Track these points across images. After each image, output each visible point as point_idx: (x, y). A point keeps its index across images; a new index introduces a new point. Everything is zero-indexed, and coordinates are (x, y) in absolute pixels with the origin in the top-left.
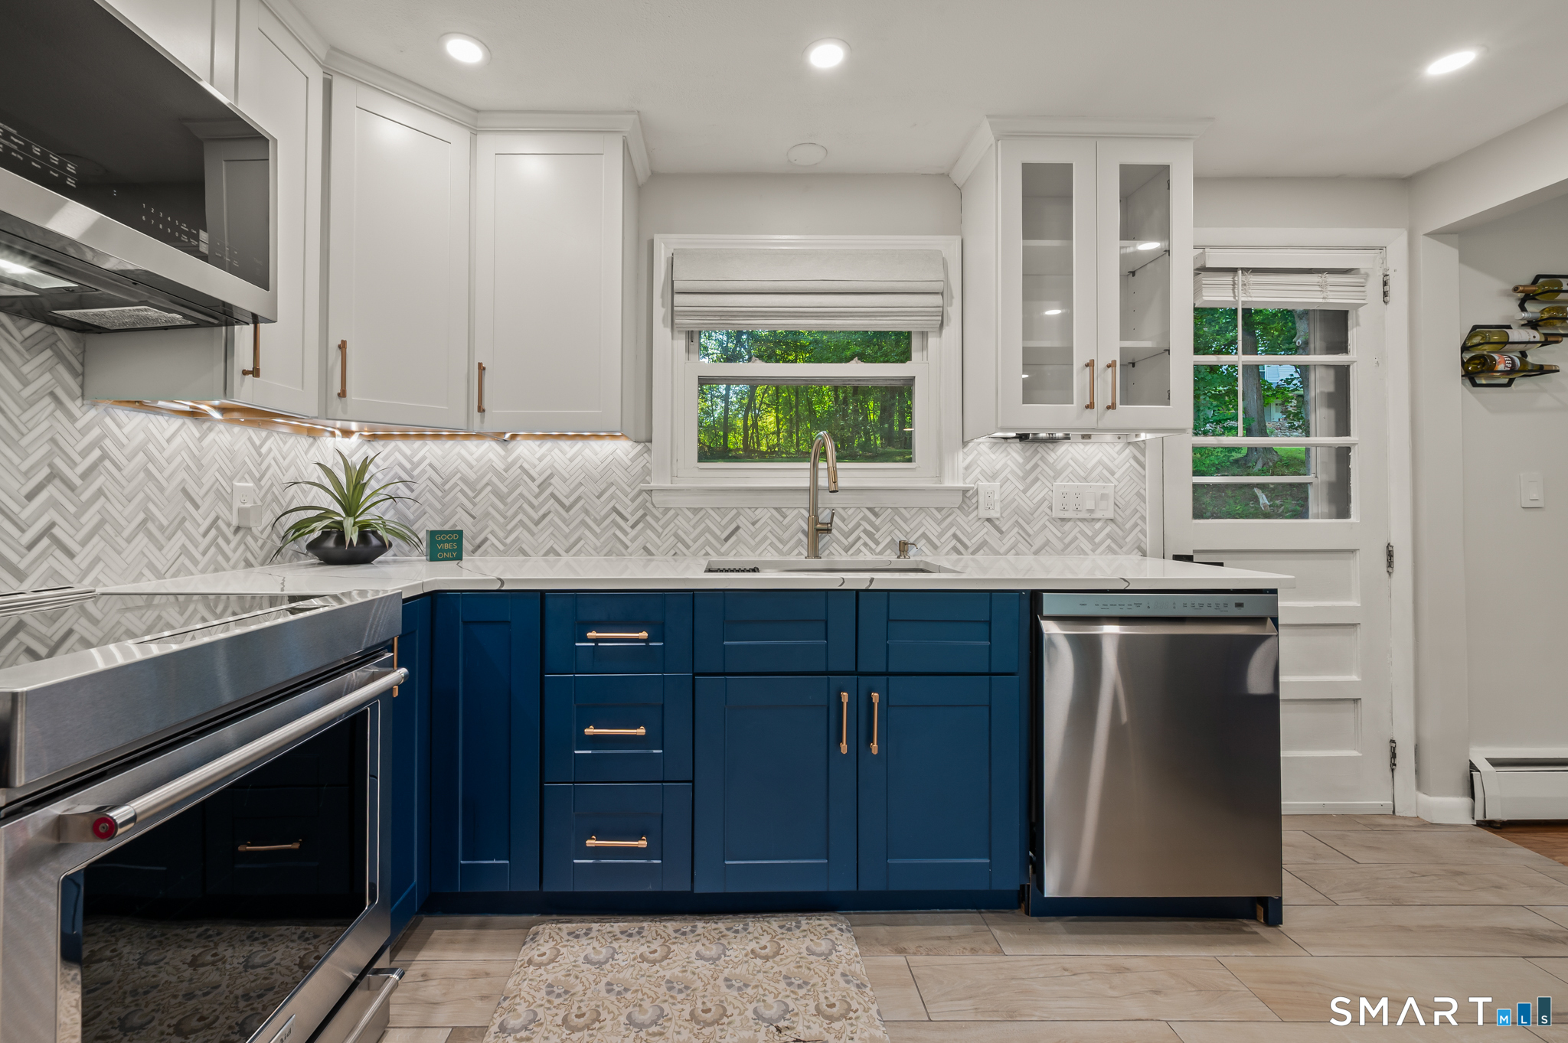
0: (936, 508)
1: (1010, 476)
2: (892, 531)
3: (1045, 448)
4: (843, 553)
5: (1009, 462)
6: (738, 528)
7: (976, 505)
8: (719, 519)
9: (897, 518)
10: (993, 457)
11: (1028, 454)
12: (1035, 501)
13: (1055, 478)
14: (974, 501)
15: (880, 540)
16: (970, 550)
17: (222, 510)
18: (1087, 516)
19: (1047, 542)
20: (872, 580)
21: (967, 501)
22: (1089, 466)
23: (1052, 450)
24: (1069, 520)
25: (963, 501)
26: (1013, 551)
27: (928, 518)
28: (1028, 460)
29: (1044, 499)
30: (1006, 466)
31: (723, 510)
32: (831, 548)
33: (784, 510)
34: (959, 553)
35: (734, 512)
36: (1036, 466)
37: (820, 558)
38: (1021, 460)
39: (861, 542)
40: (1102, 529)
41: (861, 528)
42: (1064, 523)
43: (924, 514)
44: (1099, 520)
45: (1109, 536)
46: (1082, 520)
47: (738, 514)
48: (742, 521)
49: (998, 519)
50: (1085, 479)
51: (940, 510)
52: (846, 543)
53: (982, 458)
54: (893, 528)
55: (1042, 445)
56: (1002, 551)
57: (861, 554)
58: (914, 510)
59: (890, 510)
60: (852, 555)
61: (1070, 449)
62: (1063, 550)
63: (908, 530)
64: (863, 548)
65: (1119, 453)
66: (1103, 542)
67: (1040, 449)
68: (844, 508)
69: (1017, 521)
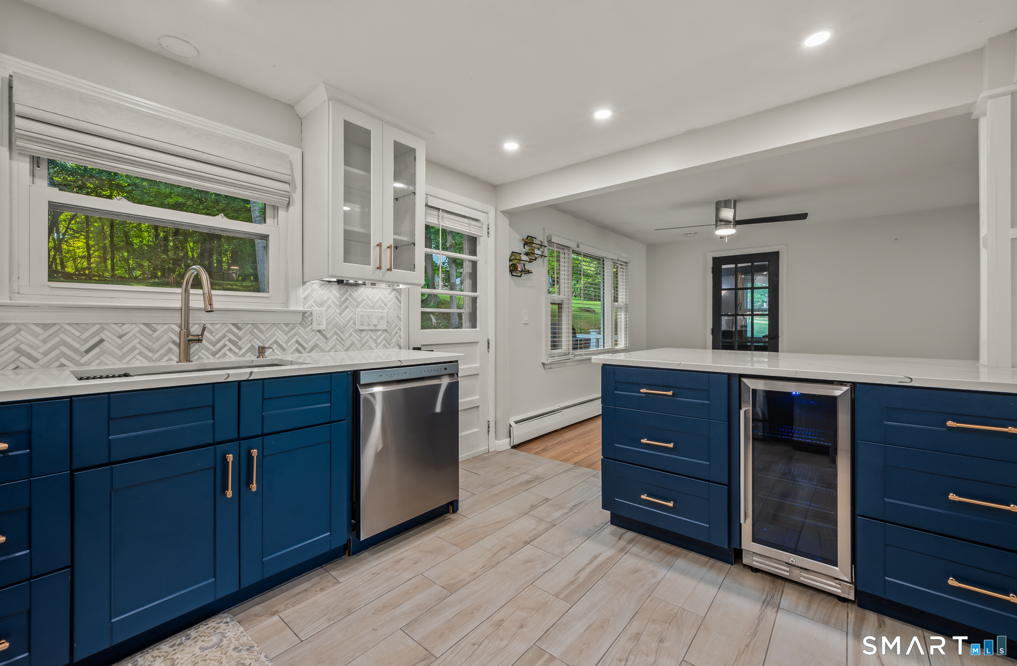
0: (285, 324)
1: (332, 305)
2: (252, 340)
3: (352, 289)
4: (211, 357)
5: (331, 296)
6: (101, 341)
7: (311, 322)
8: (78, 334)
9: (255, 331)
10: (322, 292)
11: (342, 292)
12: (346, 320)
13: (357, 307)
14: (310, 319)
15: (242, 346)
16: (307, 350)
18: (373, 328)
19: (353, 344)
20: (251, 373)
21: (305, 319)
22: (375, 300)
23: (356, 291)
24: (364, 330)
25: (303, 319)
26: (333, 350)
27: (278, 330)
28: (342, 295)
29: (351, 319)
30: (329, 298)
31: (83, 326)
32: (200, 354)
33: (154, 325)
34: (300, 352)
35: (97, 327)
36: (347, 299)
37: (192, 361)
38: (338, 295)
39: (227, 348)
40: (381, 335)
41: (227, 338)
42: (362, 332)
43: (276, 328)
44: (379, 330)
45: (384, 339)
46: (371, 330)
47: (102, 329)
48: (107, 334)
49: (325, 330)
50: (373, 308)
51: (287, 324)
52: (214, 349)
53: (314, 293)
54: (252, 337)
55: (350, 287)
56: (327, 350)
57: (227, 357)
58: (268, 326)
59: (250, 325)
60: (219, 358)
61: (365, 290)
62: (361, 348)
63: (264, 339)
64: (228, 353)
65: (389, 294)
66: (381, 342)
67: (349, 290)
68: (212, 324)
69: (336, 332)
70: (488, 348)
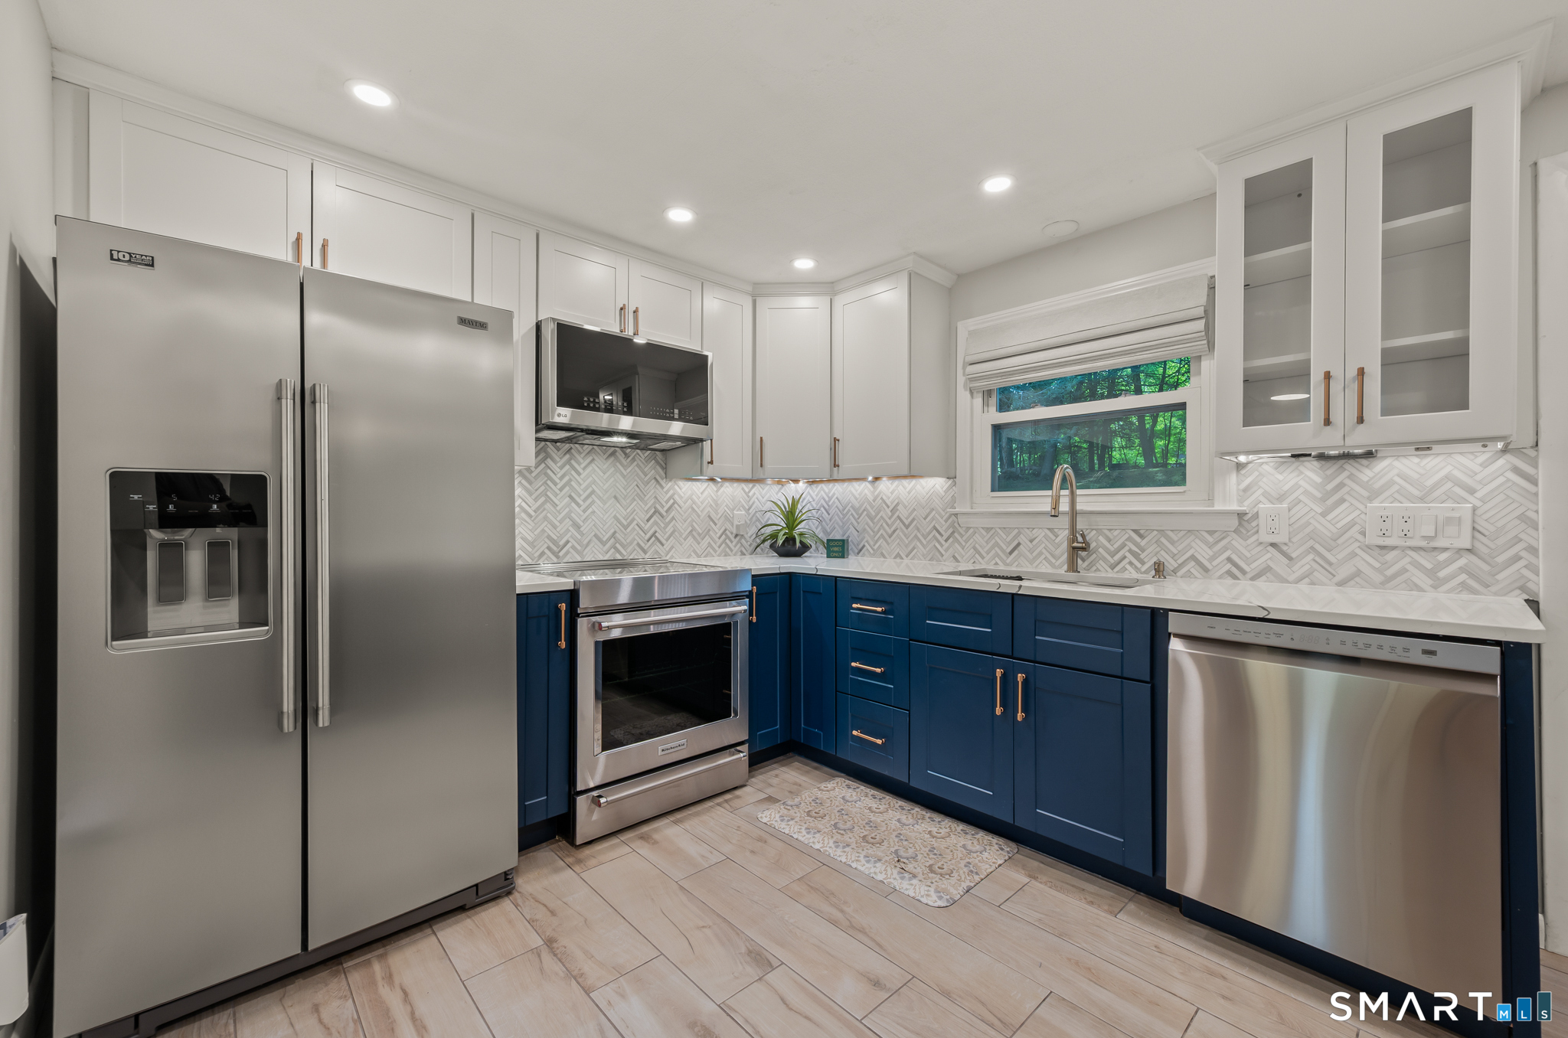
0: (1208, 532)
1: (1302, 498)
2: (1158, 552)
3: (1356, 465)
4: (1109, 570)
5: (1302, 483)
6: (1019, 544)
7: (1256, 529)
8: (1005, 537)
9: (1163, 540)
10: (1280, 477)
11: (1329, 472)
12: (1339, 525)
13: (1370, 498)
14: (1254, 524)
15: (1146, 560)
16: (1249, 576)
18: (1423, 544)
19: (1358, 573)
20: (1020, 587)
21: (1245, 524)
22: (1429, 483)
23: (1367, 467)
24: (1394, 548)
25: (1240, 524)
26: (1307, 580)
27: (1197, 541)
28: (1328, 479)
29: (1353, 523)
30: (1297, 486)
31: (1008, 530)
32: (1098, 565)
33: (1056, 530)
34: (1235, 577)
35: (1016, 531)
36: (1341, 485)
38: (1318, 480)
39: (1126, 561)
40: (1451, 561)
41: (1127, 548)
42: (1384, 552)
43: (1193, 537)
44: (1446, 549)
45: (1462, 570)
46: (1413, 549)
47: (1019, 533)
48: (1022, 539)
49: (1285, 544)
50: (1422, 499)
51: (1211, 533)
52: (1112, 561)
53: (1264, 480)
54: (1158, 549)
55: (1351, 461)
56: (1291, 578)
57: (1127, 572)
58: (1182, 533)
59: (1155, 533)
60: (1117, 572)
61: (1396, 463)
62: (1383, 584)
63: (1175, 552)
64: (1128, 567)
65: (1485, 464)
66: (1452, 577)
67: (1347, 466)
68: (1110, 530)
69: (1312, 548)
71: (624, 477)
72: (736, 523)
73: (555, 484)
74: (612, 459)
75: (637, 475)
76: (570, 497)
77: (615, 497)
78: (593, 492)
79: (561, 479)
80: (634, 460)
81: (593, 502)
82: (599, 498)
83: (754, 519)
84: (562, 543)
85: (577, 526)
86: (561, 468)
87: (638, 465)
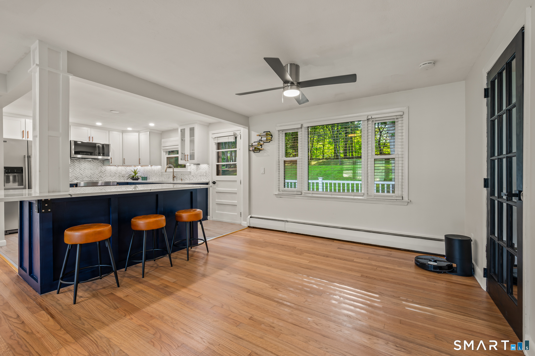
12: (197, 173)
13: (200, 170)
16: (191, 180)
17: (120, 174)
18: (203, 175)
19: (199, 179)
22: (203, 168)
24: (201, 176)
25: (190, 173)
28: (197, 167)
30: (194, 168)
32: (178, 179)
40: (205, 177)
41: (180, 177)
43: (186, 175)
49: (194, 176)
51: (188, 174)
54: (183, 177)
56: (194, 180)
59: (183, 174)
65: (207, 166)
68: (179, 174)
70: (241, 184)
71: (93, 165)
72: (122, 174)
73: (76, 167)
74: (90, 162)
75: (96, 165)
76: (80, 169)
77: (91, 169)
78: (85, 168)
79: (78, 166)
80: (95, 162)
81: (85, 170)
82: (87, 169)
83: (127, 173)
84: (78, 177)
85: (82, 174)
86: (78, 164)
87: (96, 163)
